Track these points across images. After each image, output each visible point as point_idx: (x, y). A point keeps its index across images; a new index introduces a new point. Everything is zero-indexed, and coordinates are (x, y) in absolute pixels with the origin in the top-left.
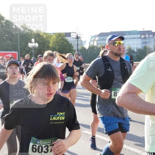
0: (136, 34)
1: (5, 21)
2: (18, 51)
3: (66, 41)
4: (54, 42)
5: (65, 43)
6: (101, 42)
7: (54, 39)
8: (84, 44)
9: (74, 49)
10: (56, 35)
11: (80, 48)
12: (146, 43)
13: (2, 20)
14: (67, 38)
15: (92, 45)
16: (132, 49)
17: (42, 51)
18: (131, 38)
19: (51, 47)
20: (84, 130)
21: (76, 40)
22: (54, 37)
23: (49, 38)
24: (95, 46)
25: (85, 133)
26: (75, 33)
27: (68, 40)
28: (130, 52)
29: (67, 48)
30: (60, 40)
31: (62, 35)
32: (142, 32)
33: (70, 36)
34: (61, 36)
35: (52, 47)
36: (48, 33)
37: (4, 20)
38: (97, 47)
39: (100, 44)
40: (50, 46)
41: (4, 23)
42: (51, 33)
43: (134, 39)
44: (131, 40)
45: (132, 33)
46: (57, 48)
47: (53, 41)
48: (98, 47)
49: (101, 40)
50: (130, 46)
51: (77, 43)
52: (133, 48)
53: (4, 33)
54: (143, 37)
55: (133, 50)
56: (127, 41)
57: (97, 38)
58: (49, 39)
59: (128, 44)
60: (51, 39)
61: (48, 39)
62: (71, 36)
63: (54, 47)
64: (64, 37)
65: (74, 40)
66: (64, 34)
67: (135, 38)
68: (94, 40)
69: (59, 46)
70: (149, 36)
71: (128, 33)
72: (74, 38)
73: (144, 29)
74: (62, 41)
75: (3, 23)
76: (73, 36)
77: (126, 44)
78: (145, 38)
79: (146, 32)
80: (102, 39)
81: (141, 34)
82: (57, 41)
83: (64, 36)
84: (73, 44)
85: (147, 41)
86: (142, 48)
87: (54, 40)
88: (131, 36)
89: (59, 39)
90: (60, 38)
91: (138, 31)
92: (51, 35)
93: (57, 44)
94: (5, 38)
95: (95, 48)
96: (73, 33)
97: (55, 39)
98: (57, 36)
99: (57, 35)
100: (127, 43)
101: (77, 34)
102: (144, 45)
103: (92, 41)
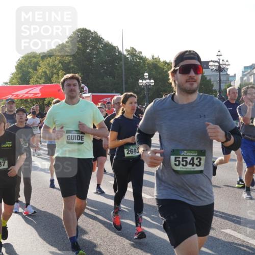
1: (102, 45)
9: (214, 88)
13: (99, 44)
15: (246, 81)
24: (251, 83)
26: (216, 62)
53: (101, 64)
57: (254, 71)
62: (210, 67)
65: (215, 73)
68: (249, 74)
72: (213, 70)
75: (100, 48)
84: (212, 80)
94: (102, 71)
96: (212, 63)
101: (219, 63)
103: (245, 75)
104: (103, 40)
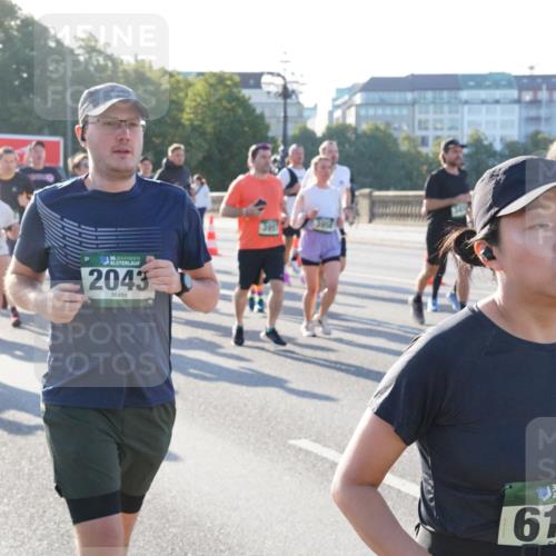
0: (505, 87)
1: (18, 22)
2: (64, 135)
3: (244, 103)
4: (199, 104)
5: (240, 111)
6: (371, 112)
7: (200, 96)
8: (309, 118)
9: (270, 134)
10: (206, 81)
11: (292, 131)
12: (537, 119)
13: (9, 18)
14: (246, 93)
15: (341, 121)
16: (486, 143)
17: (154, 139)
18: (484, 102)
19: (187, 123)
20: (295, 438)
21: (281, 101)
22: (200, 86)
23: (181, 90)
24: (350, 125)
25: (301, 449)
26: (279, 75)
27: (252, 101)
28: (476, 153)
29: (246, 129)
30: (219, 100)
31: (229, 83)
32: (525, 81)
33: (258, 85)
34: (227, 86)
35: (192, 125)
36: (179, 73)
37: (18, 18)
38: (355, 130)
39: (367, 118)
40: (183, 121)
41: (17, 30)
42: (189, 74)
43: (492, 107)
44: (484, 108)
45: (488, 83)
46: (209, 128)
47: (194, 104)
48: (360, 131)
49: (373, 105)
50: (477, 131)
51: (282, 114)
52: (490, 139)
53: (14, 66)
54: (528, 97)
55: (491, 145)
56: (469, 111)
57: (358, 99)
58: (182, 95)
59: (471, 124)
60: (187, 95)
61: (176, 95)
62: (263, 86)
63: (196, 123)
64: (235, 90)
65: (274, 100)
66: (237, 79)
67: (497, 102)
68: (347, 106)
69: (218, 122)
70: (551, 95)
71: (471, 83)
72: (272, 95)
73: (532, 68)
74: (229, 102)
75: (11, 27)
76: (271, 85)
77: (466, 124)
78: (535, 102)
79: (539, 80)
80: (377, 101)
81: (521, 89)
82: (209, 104)
83: (236, 85)
84: (267, 114)
85: (543, 112)
86: (523, 140)
87: (199, 100)
88: (483, 94)
89: (217, 97)
90: (221, 92)
91: (509, 75)
92: (191, 78)
93: (209, 113)
94: (17, 83)
95: (349, 135)
96: (270, 76)
97: (204, 94)
98: (211, 85)
99: (213, 81)
100: (467, 118)
101: (284, 78)
102: (532, 129)
103: (338, 107)
104: (20, 9)
